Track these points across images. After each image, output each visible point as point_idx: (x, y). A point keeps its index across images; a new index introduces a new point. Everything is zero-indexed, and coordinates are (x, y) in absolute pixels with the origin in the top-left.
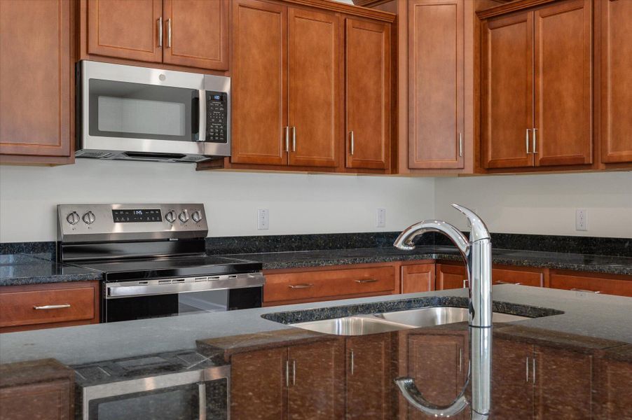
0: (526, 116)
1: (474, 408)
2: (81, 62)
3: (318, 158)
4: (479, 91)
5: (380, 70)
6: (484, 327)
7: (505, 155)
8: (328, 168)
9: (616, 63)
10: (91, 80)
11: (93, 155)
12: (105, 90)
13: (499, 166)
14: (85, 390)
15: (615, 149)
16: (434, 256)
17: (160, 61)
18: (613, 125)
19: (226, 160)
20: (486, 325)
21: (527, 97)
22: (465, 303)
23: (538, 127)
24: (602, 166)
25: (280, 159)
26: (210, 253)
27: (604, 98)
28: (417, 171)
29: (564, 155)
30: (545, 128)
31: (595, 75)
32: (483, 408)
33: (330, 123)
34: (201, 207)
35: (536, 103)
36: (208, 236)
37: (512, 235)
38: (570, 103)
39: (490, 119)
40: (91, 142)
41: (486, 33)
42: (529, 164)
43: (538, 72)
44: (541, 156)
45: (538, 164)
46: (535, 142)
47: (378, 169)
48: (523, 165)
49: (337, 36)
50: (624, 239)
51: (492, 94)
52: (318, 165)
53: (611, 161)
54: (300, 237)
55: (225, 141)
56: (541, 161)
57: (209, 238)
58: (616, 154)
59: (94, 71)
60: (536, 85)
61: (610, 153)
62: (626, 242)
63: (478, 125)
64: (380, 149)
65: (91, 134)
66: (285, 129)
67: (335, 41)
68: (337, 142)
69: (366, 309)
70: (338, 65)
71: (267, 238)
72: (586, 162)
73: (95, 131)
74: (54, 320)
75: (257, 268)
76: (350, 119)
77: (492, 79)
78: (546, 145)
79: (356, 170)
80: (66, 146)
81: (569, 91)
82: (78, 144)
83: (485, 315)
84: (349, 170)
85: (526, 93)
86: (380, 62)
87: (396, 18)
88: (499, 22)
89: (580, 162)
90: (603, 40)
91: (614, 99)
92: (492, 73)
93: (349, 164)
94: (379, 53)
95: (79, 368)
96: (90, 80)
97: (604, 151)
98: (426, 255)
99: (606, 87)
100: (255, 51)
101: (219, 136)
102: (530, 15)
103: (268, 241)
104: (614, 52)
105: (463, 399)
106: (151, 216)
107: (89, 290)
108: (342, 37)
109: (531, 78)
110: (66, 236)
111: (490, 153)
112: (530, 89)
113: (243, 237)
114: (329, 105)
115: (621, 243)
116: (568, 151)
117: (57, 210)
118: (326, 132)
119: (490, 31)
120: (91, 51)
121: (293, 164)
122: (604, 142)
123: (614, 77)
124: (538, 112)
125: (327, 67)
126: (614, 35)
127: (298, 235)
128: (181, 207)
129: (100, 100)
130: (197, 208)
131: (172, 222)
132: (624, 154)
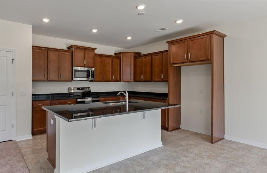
2: (73, 67)
3: (108, 80)
4: (134, 69)
7: (138, 79)
8: (110, 81)
10: (75, 70)
11: (74, 80)
12: (76, 71)
13: (138, 81)
14: (74, 115)
17: (84, 66)
18: (154, 75)
22: (125, 102)
23: (143, 75)
25: (102, 80)
26: (91, 95)
28: (124, 81)
33: (110, 74)
34: (90, 88)
38: (148, 72)
39: (136, 74)
40: (74, 79)
41: (135, 60)
43: (143, 66)
44: (144, 80)
47: (118, 81)
49: (111, 60)
51: (136, 69)
53: (154, 81)
55: (93, 78)
57: (91, 92)
59: (75, 68)
60: (143, 68)
63: (134, 74)
64: (118, 78)
66: (103, 76)
68: (111, 77)
69: (114, 102)
72: (150, 81)
73: (75, 77)
75: (99, 97)
76: (113, 73)
78: (144, 78)
80: (71, 79)
81: (148, 70)
82: (72, 79)
83: (128, 103)
85: (142, 70)
87: (121, 57)
88: (137, 58)
91: (154, 71)
92: (136, 66)
93: (113, 81)
95: (73, 112)
97: (153, 79)
99: (153, 69)
100: (98, 64)
102: (142, 57)
107: (75, 100)
110: (70, 92)
111: (136, 79)
114: (110, 71)
116: (148, 79)
117: (69, 88)
120: (74, 65)
121: (104, 81)
123: (155, 68)
124: (143, 73)
125: (110, 65)
126: (155, 61)
128: (87, 88)
129: (76, 72)
130: (89, 88)
131: (85, 90)
132: (156, 80)
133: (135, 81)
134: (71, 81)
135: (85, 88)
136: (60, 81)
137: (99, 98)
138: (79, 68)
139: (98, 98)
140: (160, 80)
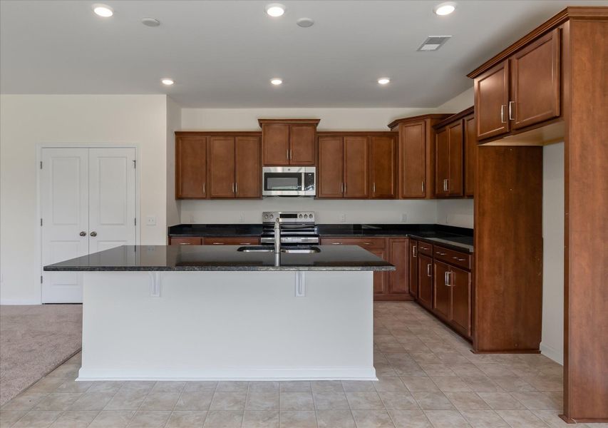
2: (262, 168)
3: (357, 194)
10: (265, 173)
11: (266, 196)
12: (269, 175)
17: (288, 164)
24: (466, 197)
33: (364, 180)
39: (437, 175)
40: (266, 193)
42: (446, 196)
52: (358, 197)
60: (448, 159)
63: (433, 177)
64: (391, 189)
67: (366, 147)
73: (266, 189)
82: (259, 193)
83: (278, 250)
87: (398, 133)
88: (439, 131)
111: (437, 190)
114: (364, 172)
119: (437, 135)
120: (265, 164)
121: (345, 197)
125: (363, 158)
129: (269, 179)
134: (254, 198)
138: (279, 170)
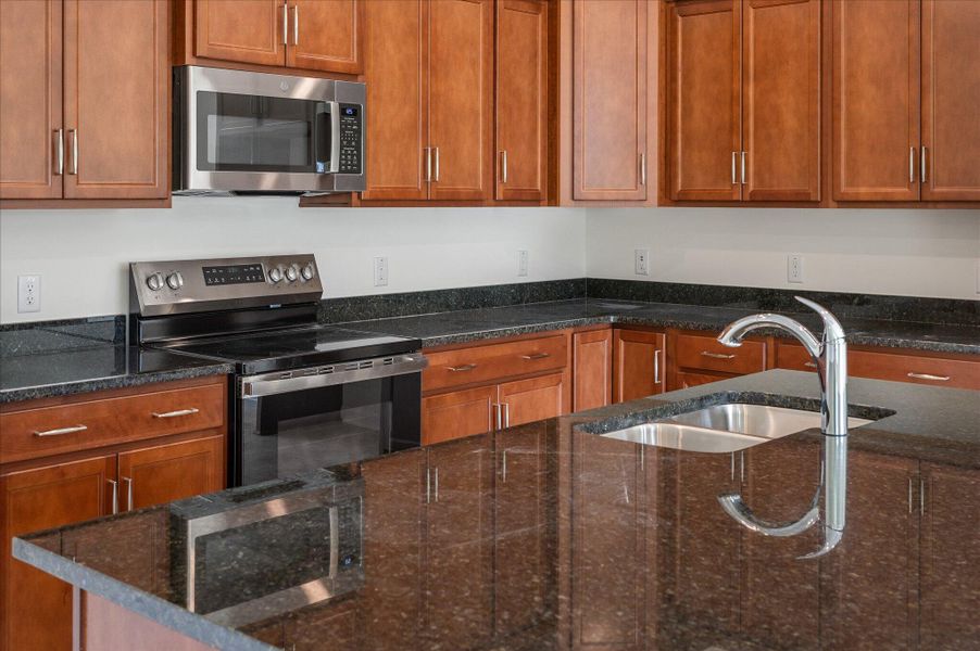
0: (731, 135)
1: (827, 523)
2: (185, 68)
3: (463, 187)
4: (664, 97)
5: (536, 66)
6: (839, 436)
7: (701, 183)
8: (475, 200)
9: (851, 76)
12: (210, 102)
13: (694, 198)
15: (850, 184)
16: (612, 319)
17: (282, 63)
18: (848, 154)
19: (355, 196)
20: (842, 433)
21: (732, 110)
23: (748, 150)
24: (835, 204)
25: (419, 192)
27: (835, 119)
28: (584, 203)
29: (783, 188)
30: (756, 152)
31: (824, 89)
32: (838, 524)
33: (478, 140)
34: (312, 258)
35: (744, 119)
36: (323, 298)
37: (701, 286)
38: (790, 121)
39: (680, 135)
41: (674, 21)
42: (735, 198)
43: (748, 78)
44: (751, 189)
45: (747, 198)
46: (744, 169)
47: (533, 200)
48: (727, 199)
49: (486, 20)
50: (851, 294)
51: (683, 102)
52: (464, 198)
53: (846, 198)
54: (427, 295)
55: (357, 169)
56: (753, 194)
57: (325, 300)
58: (852, 190)
59: (202, 79)
60: (744, 95)
61: (843, 189)
62: (854, 298)
63: (663, 142)
64: (536, 174)
65: (199, 168)
66: (425, 151)
67: (484, 27)
68: (486, 165)
70: (486, 61)
71: (387, 297)
72: (812, 199)
73: (203, 164)
74: (177, 431)
76: (502, 133)
77: (683, 83)
78: (758, 174)
79: (507, 203)
81: (791, 108)
82: (178, 180)
83: (842, 423)
84: (498, 203)
85: (732, 105)
86: (536, 55)
88: (693, 8)
89: (804, 199)
90: (835, 45)
91: (848, 120)
92: (683, 75)
93: (500, 196)
94: (535, 42)
96: (198, 92)
97: (835, 186)
98: (602, 318)
99: (839, 106)
100: (389, 45)
101: (352, 165)
103: (388, 301)
104: (849, 61)
105: (816, 511)
106: (250, 274)
107: (217, 387)
108: (491, 21)
109: (737, 86)
110: (146, 307)
111: (680, 180)
112: (737, 100)
113: (357, 298)
114: (477, 114)
115: (848, 299)
116: (788, 184)
117: (130, 271)
118: (474, 152)
119: (680, 18)
120: (200, 52)
121: (434, 198)
122: (835, 175)
123: (849, 93)
124: (748, 131)
125: (474, 63)
126: (849, 40)
127: (424, 292)
128: (287, 261)
129: (209, 117)
130: (306, 261)
131: (277, 282)
132: (864, 191)
133: (671, 196)
134: (163, 202)
135: (274, 261)
136: (63, 200)
137: (420, 354)
139: (408, 359)
140: (901, 191)
